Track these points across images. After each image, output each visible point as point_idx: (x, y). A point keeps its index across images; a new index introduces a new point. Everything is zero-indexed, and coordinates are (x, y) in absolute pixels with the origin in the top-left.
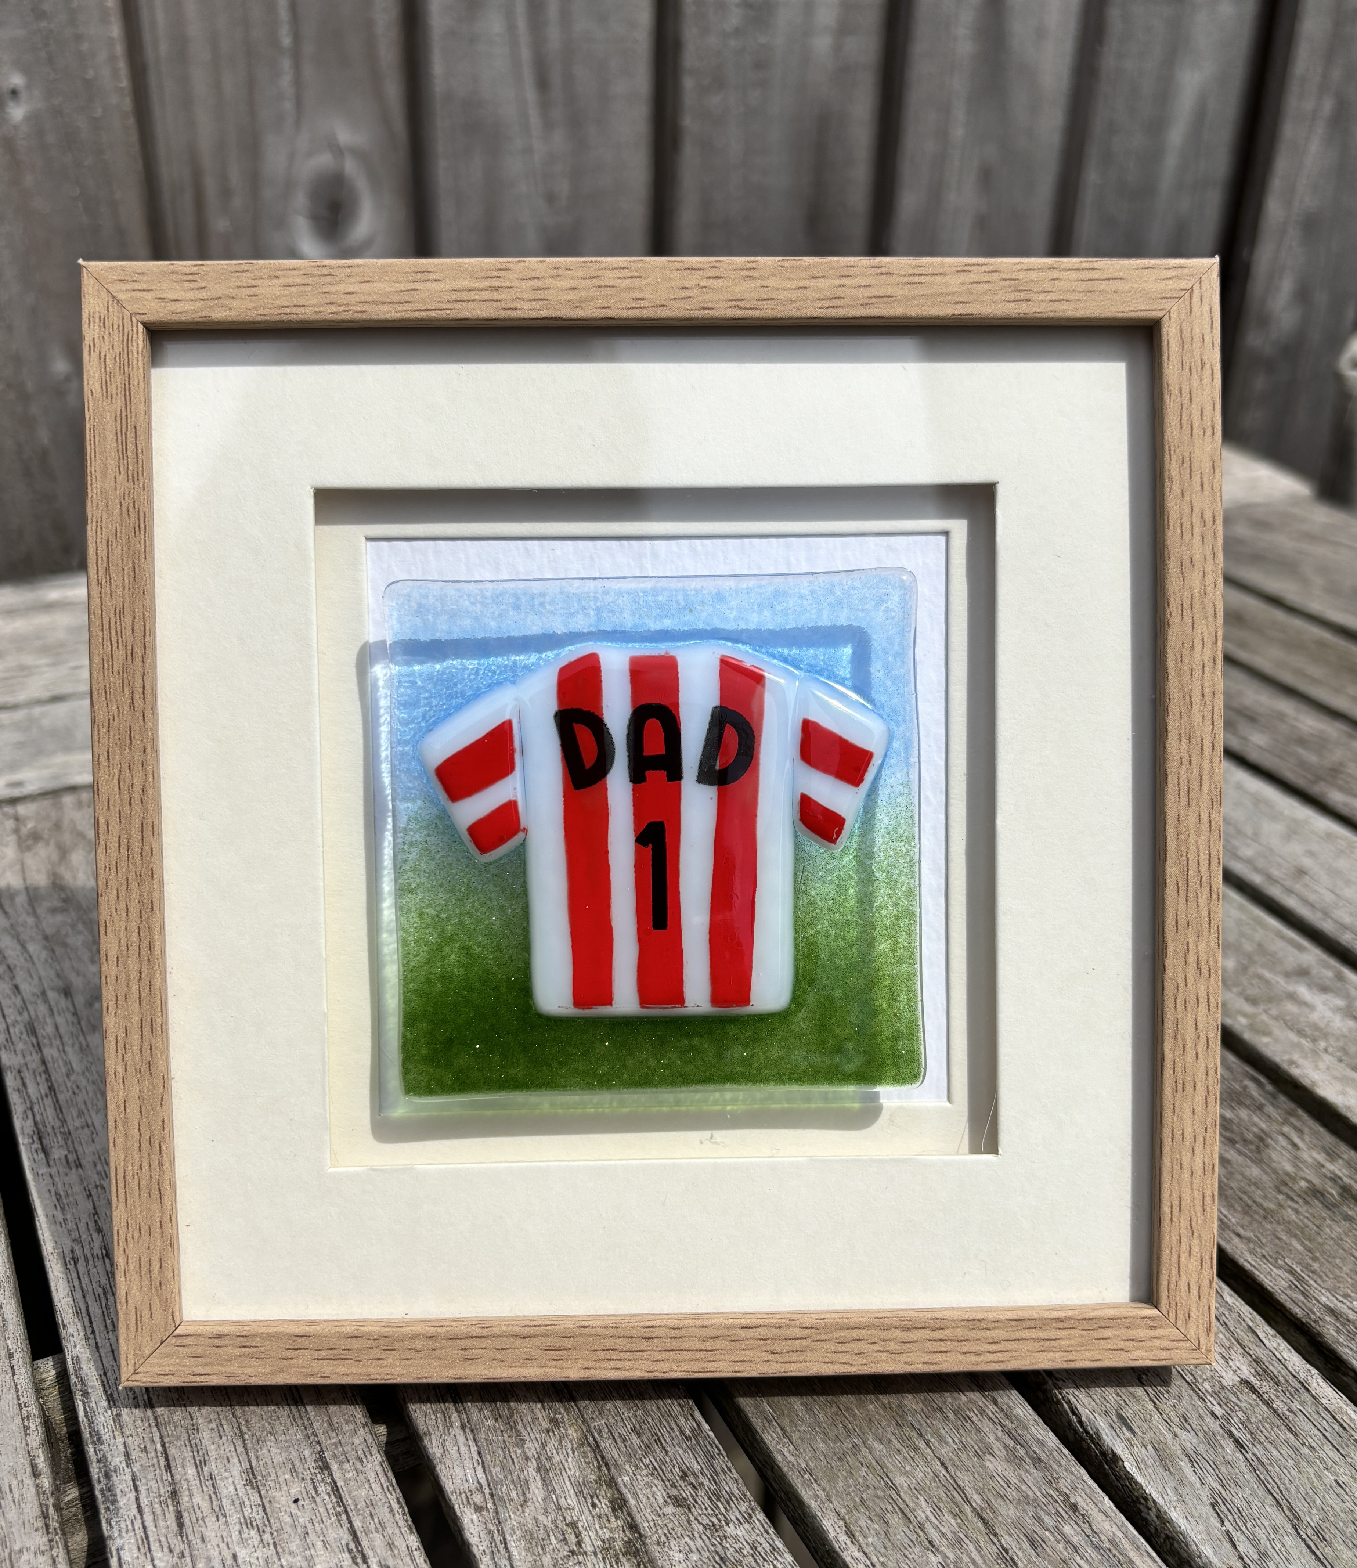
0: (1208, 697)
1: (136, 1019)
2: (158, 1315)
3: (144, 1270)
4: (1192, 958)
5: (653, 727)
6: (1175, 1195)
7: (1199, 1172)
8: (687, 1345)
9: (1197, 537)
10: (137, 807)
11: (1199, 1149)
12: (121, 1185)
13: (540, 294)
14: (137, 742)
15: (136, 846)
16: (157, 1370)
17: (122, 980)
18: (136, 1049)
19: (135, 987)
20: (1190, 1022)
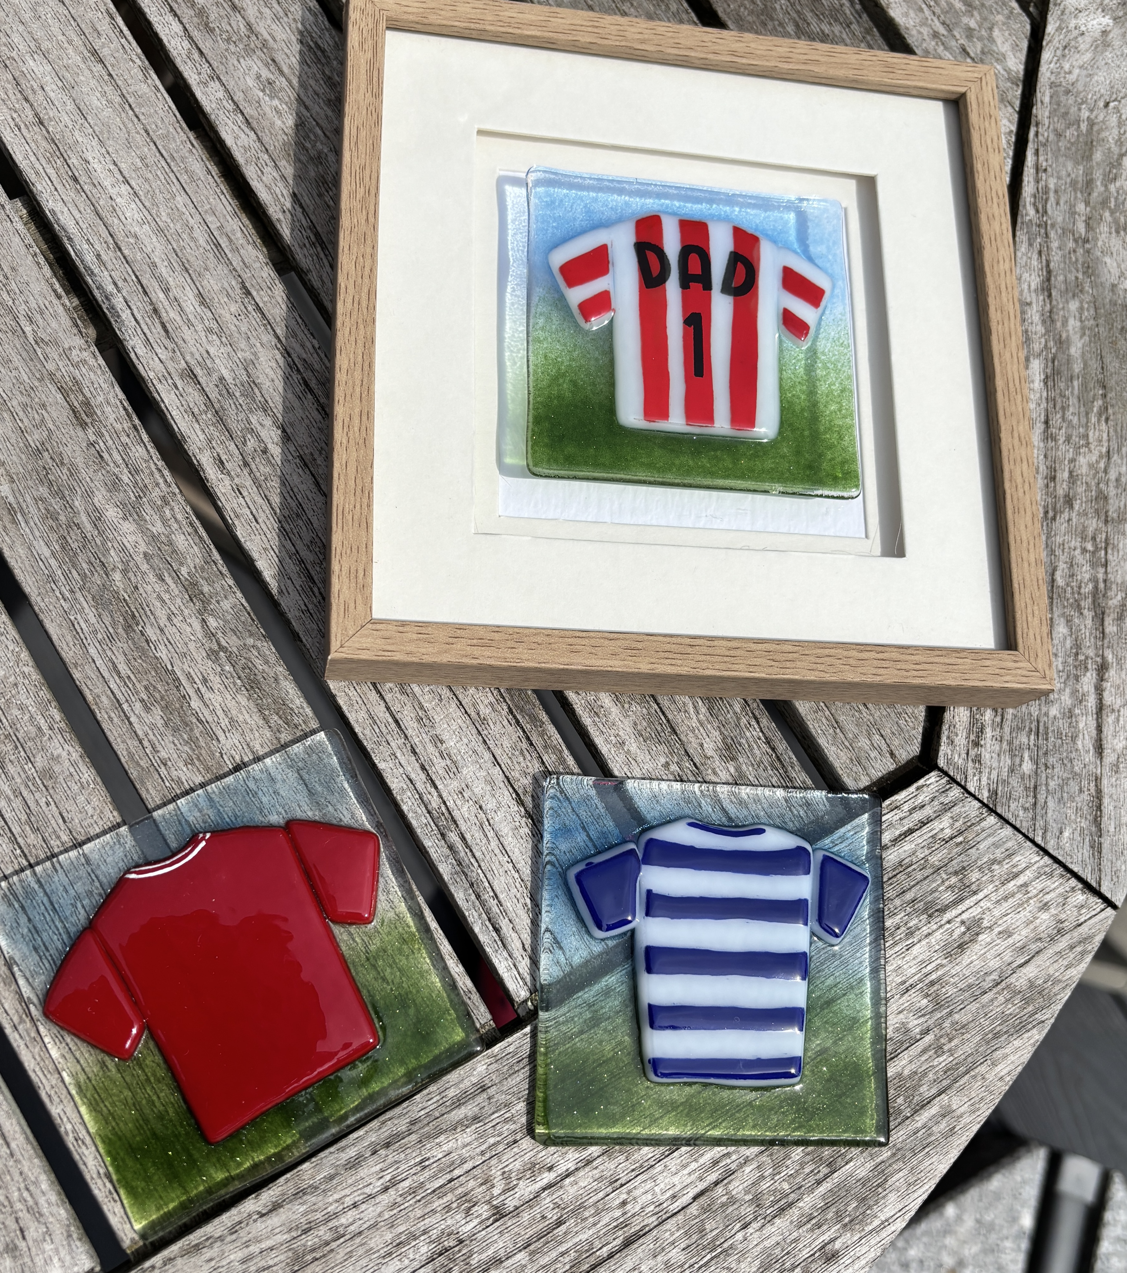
0: (1010, 289)
1: (357, 410)
2: (360, 607)
3: (353, 576)
4: (1016, 435)
5: (694, 259)
6: (1020, 578)
7: (1033, 564)
8: (718, 652)
9: (995, 205)
10: (366, 280)
11: (1032, 550)
12: (340, 517)
13: (621, 33)
14: (369, 242)
15: (364, 304)
16: (357, 645)
17: (350, 383)
18: (356, 429)
19: (358, 390)
20: (1019, 472)
